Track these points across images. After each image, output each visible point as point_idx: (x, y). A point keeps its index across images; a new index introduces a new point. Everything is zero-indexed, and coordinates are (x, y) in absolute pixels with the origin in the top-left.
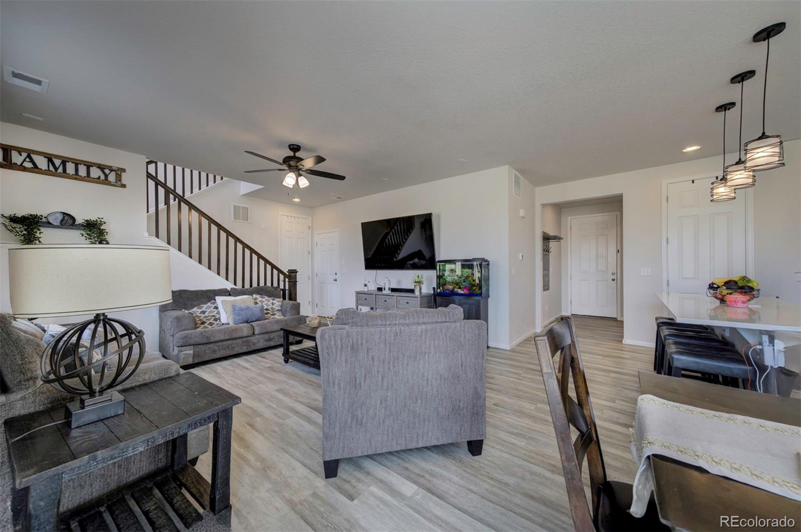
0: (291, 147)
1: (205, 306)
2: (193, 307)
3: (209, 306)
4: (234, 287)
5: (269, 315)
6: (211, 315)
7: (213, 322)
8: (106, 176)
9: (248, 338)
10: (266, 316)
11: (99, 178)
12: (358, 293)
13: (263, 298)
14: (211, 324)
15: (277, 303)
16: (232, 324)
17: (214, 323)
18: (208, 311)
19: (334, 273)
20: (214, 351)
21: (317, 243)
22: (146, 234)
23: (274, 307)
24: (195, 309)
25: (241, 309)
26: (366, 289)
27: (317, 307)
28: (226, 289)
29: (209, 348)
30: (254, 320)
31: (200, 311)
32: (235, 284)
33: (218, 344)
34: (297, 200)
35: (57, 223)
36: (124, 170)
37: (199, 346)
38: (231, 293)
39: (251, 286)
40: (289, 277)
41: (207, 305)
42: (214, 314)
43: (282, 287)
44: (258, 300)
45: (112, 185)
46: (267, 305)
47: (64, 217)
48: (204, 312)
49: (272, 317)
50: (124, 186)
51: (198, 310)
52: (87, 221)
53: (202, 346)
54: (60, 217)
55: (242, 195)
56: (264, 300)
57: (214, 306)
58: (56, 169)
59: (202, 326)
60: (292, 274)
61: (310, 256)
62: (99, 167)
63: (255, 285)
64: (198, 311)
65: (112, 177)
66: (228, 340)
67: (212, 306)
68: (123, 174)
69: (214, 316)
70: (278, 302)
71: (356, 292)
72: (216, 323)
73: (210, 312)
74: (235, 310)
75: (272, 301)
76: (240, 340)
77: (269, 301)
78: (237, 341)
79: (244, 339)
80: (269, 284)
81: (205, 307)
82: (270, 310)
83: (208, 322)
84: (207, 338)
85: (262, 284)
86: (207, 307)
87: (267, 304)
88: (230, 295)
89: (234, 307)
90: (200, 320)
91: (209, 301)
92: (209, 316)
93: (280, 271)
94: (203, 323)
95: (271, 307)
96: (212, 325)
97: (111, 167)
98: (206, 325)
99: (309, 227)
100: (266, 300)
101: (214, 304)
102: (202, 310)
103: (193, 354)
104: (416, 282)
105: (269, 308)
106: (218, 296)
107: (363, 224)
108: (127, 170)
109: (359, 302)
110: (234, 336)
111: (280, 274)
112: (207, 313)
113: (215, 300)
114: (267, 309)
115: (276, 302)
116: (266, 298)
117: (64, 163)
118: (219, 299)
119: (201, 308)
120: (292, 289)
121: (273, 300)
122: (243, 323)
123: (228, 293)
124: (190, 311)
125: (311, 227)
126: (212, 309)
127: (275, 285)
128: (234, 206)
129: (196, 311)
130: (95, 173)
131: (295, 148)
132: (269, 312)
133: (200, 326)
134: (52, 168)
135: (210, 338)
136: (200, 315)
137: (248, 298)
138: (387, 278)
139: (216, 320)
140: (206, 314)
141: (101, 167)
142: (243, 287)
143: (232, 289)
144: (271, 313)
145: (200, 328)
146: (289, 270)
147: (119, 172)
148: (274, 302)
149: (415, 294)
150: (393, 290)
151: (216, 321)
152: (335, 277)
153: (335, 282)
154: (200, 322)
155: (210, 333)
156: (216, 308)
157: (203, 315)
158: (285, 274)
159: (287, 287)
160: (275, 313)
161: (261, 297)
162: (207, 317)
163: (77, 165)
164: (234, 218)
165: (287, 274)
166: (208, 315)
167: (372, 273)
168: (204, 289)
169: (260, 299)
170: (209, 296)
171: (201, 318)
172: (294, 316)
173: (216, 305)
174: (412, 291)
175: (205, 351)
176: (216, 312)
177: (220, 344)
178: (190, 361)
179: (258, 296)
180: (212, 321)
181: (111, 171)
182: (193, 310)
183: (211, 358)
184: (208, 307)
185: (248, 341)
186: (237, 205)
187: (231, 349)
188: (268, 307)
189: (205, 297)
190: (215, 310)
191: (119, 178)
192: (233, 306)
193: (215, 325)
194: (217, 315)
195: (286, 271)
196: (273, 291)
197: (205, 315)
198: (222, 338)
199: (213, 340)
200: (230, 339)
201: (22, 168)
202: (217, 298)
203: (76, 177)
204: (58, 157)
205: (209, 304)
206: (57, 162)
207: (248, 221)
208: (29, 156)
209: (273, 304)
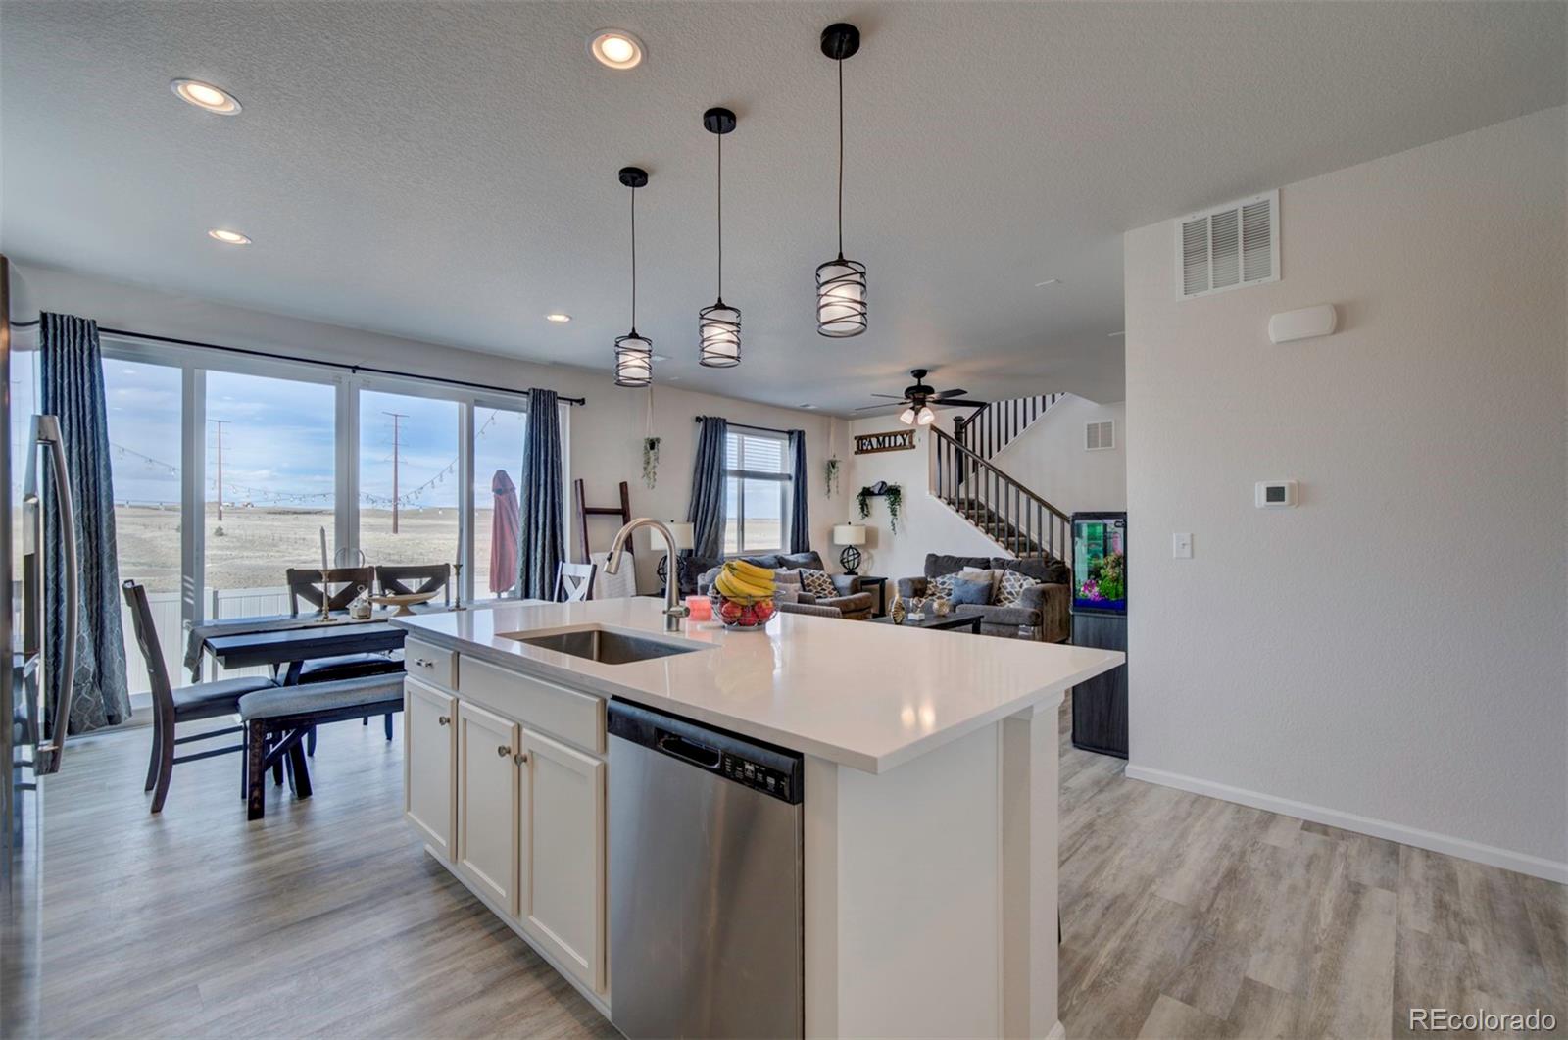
0: (914, 373)
6: (947, 587)
8: (904, 440)
11: (900, 445)
18: (948, 582)
22: (932, 497)
24: (938, 579)
28: (987, 558)
35: (877, 492)
36: (914, 431)
41: (951, 575)
45: (907, 449)
46: (1013, 586)
47: (881, 486)
48: (944, 582)
50: (914, 447)
51: (940, 580)
52: (892, 487)
54: (879, 486)
56: (1012, 578)
57: (956, 577)
58: (881, 445)
59: (930, 598)
65: (907, 442)
67: (954, 578)
68: (914, 435)
81: (948, 577)
83: (938, 595)
91: (955, 571)
94: (933, 594)
97: (906, 431)
98: (934, 598)
101: (958, 574)
112: (946, 584)
113: (960, 571)
114: (1011, 593)
117: (884, 440)
119: (943, 579)
128: (1088, 426)
130: (899, 440)
131: (920, 373)
134: (879, 446)
140: (943, 586)
141: (901, 434)
147: (912, 433)
156: (957, 579)
157: (940, 587)
161: (1011, 574)
163: (890, 437)
164: (1088, 446)
170: (956, 564)
173: (959, 577)
181: (908, 434)
184: (950, 578)
186: (1093, 422)
191: (912, 440)
201: (868, 451)
202: (966, 568)
203: (890, 448)
204: (881, 435)
205: (953, 575)
206: (881, 439)
207: (1111, 445)
208: (870, 441)
209: (1021, 586)
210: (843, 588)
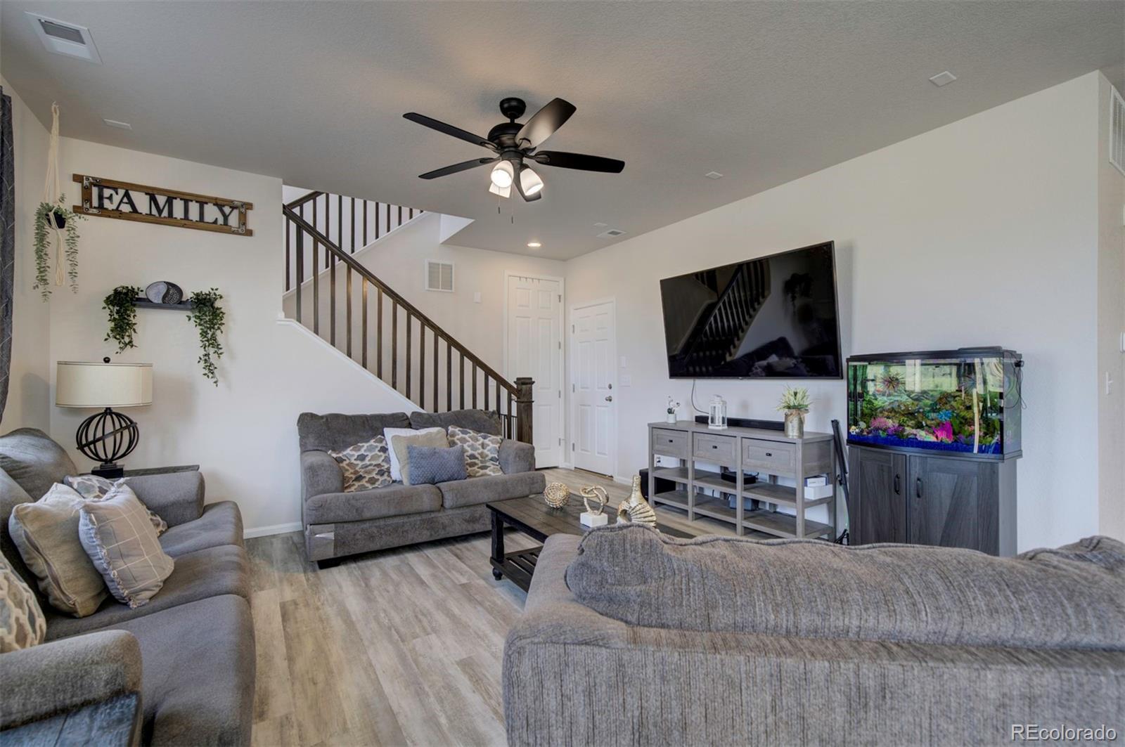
0: (506, 105)
1: (366, 445)
2: (346, 447)
3: (371, 445)
4: (420, 410)
5: (476, 468)
6: (374, 463)
7: (377, 477)
8: (226, 217)
9: (433, 515)
10: (470, 469)
11: (215, 222)
12: (653, 428)
13: (466, 433)
14: (372, 481)
15: (491, 445)
16: (406, 482)
17: (378, 479)
18: (370, 454)
19: (607, 386)
20: (371, 537)
21: (573, 326)
22: (281, 315)
23: (485, 451)
24: (349, 451)
25: (422, 456)
26: (671, 420)
27: (574, 449)
28: (404, 414)
29: (363, 530)
30: (445, 477)
31: (356, 454)
32: (422, 406)
33: (377, 523)
34: (534, 245)
35: (157, 300)
36: (249, 206)
37: (346, 525)
38: (412, 423)
39: (449, 408)
40: (518, 392)
41: (368, 444)
42: (380, 461)
43: (504, 411)
44: (457, 437)
45: (233, 233)
46: (472, 447)
47: (168, 290)
48: (362, 458)
49: (482, 472)
50: (249, 233)
51: (353, 453)
52: (197, 295)
53: (350, 526)
54: (163, 289)
55: (442, 243)
56: (466, 436)
57: (380, 445)
58: (160, 211)
59: (357, 484)
60: (524, 386)
61: (561, 351)
62: (216, 204)
63: (456, 407)
64: (353, 455)
65: (234, 220)
66: (395, 516)
67: (377, 447)
68: (249, 212)
69: (378, 465)
70: (492, 443)
71: (649, 425)
72: (381, 479)
73: (373, 458)
74: (414, 455)
75: (481, 440)
76: (418, 518)
77: (477, 440)
78: (412, 519)
79: (424, 517)
80: (481, 405)
81: (365, 448)
82: (477, 458)
83: (368, 477)
84: (357, 510)
85: (468, 405)
86: (368, 448)
87: (473, 445)
88: (410, 426)
89: (410, 449)
90: (356, 472)
91: (373, 436)
92: (370, 465)
93: (501, 382)
94: (359, 478)
95: (480, 451)
96: (374, 484)
97: (232, 201)
98: (364, 482)
99: (560, 296)
100: (470, 437)
101: (381, 441)
102: (359, 453)
103: (335, 540)
104: (789, 407)
105: (476, 453)
106: (387, 427)
107: (664, 283)
108: (256, 206)
109: (656, 447)
110: (405, 510)
111: (502, 387)
112: (368, 459)
113: (383, 435)
114: (472, 457)
115: (490, 443)
116: (472, 433)
117: (170, 201)
118: (389, 432)
119: (359, 450)
120: (523, 415)
121: (485, 438)
122: (425, 483)
123: (407, 422)
124: (340, 455)
125: (562, 297)
126: (377, 452)
127: (492, 407)
128: (430, 264)
129: (350, 453)
130: (212, 213)
131: (514, 107)
132: (476, 461)
133: (354, 485)
134: (154, 212)
135: (362, 511)
136: (356, 462)
137: (438, 432)
138: (718, 396)
139: (381, 473)
140: (367, 462)
141: (219, 204)
142: (436, 410)
143: (413, 413)
144: (480, 465)
145: (353, 489)
146: (518, 379)
147: (244, 208)
148: (486, 441)
149: (787, 436)
150: (733, 423)
151: (382, 475)
152: (608, 393)
153: (608, 402)
154: (354, 477)
155: (363, 501)
156: (384, 450)
157: (360, 463)
158: (511, 386)
159: (514, 413)
160: (488, 464)
161: (463, 433)
162: (367, 467)
163: (186, 202)
164: (431, 286)
165: (515, 386)
166: (368, 463)
167: (685, 384)
168: (369, 413)
169: (461, 435)
170: (372, 426)
171: (357, 469)
172: (523, 473)
173: (383, 444)
174: (779, 427)
175: (355, 535)
176: (383, 458)
177: (382, 522)
178: (330, 553)
179: (457, 430)
180: (374, 475)
181: (233, 208)
182: (345, 453)
183: (365, 550)
184: (370, 449)
185: (431, 521)
186: (434, 261)
187: (401, 534)
188: (473, 452)
189: (367, 427)
190: (381, 453)
191: (243, 220)
192: (408, 448)
193: (379, 482)
194: (384, 464)
195: (512, 381)
196: (485, 421)
197: (364, 463)
198: (384, 512)
199: (367, 514)
200: (400, 515)
201: (117, 214)
202: (386, 430)
203: (186, 222)
204: (162, 192)
205: (372, 442)
206: (161, 200)
207: (451, 289)
208: (127, 195)
209: (483, 446)
210: (173, 504)
